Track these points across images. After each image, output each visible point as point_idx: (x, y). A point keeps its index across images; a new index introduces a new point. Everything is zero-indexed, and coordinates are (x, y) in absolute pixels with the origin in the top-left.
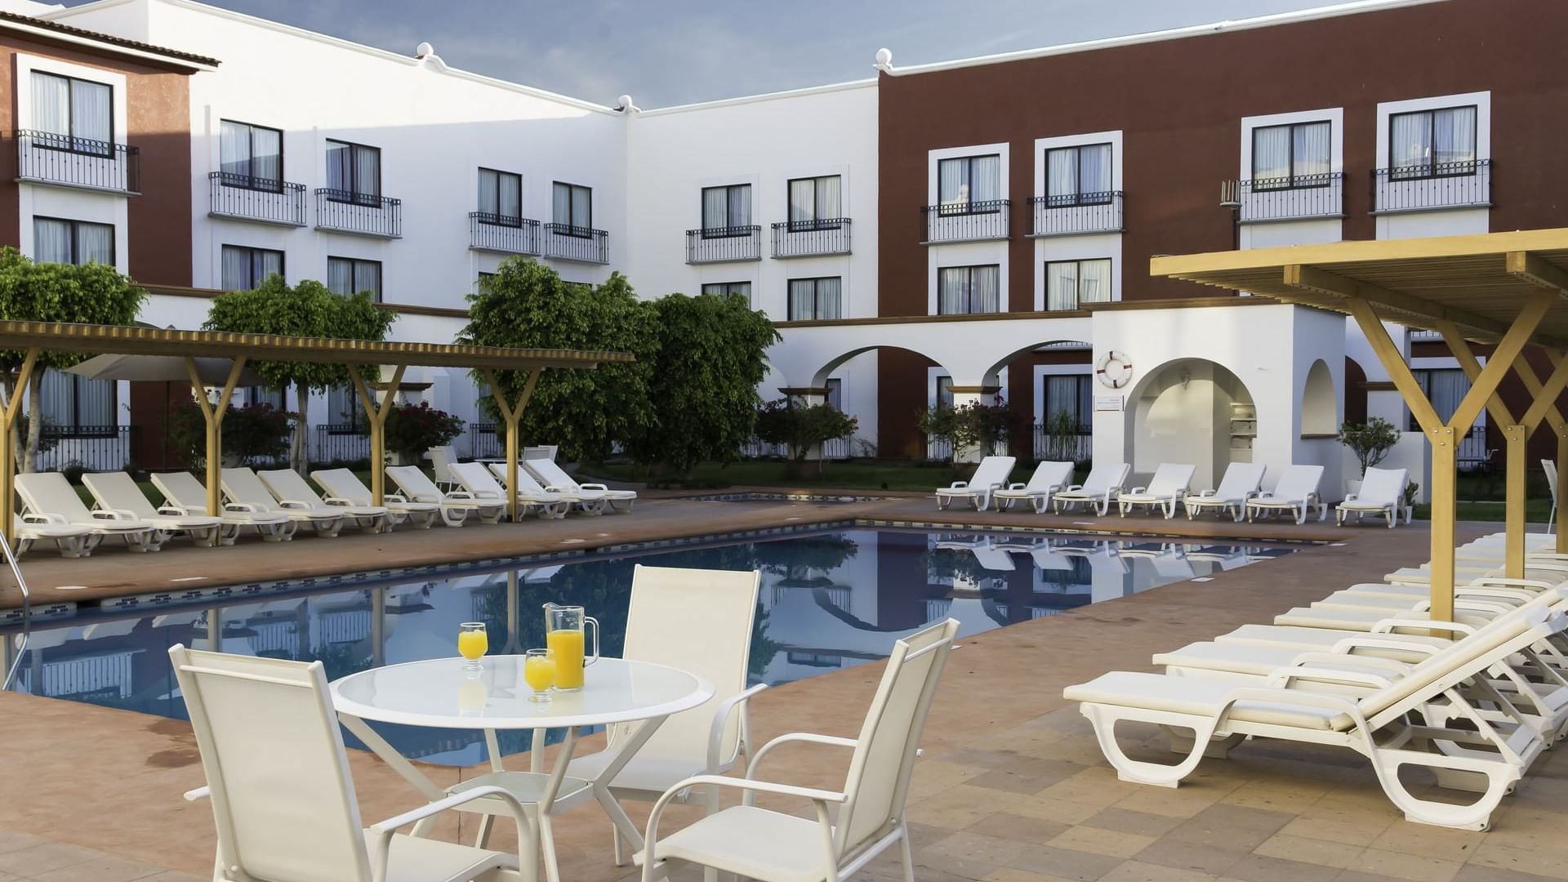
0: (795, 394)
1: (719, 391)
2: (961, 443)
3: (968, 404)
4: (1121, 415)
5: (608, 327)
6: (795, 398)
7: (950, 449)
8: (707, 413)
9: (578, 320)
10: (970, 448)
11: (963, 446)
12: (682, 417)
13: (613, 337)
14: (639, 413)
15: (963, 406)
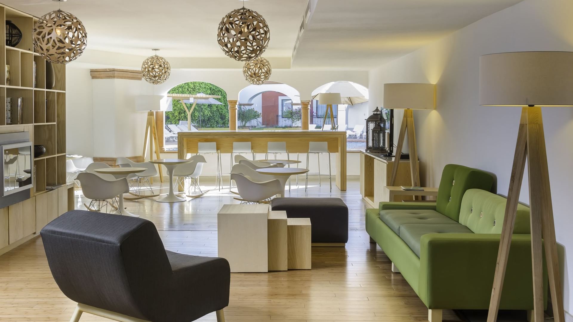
0: (243, 105)
1: (225, 105)
2: (295, 120)
3: (298, 109)
4: (345, 112)
5: (197, 86)
6: (242, 107)
7: (291, 122)
8: (222, 112)
9: (190, 85)
10: (298, 122)
11: (296, 121)
12: (215, 113)
13: (199, 89)
14: (206, 111)
15: (296, 109)
